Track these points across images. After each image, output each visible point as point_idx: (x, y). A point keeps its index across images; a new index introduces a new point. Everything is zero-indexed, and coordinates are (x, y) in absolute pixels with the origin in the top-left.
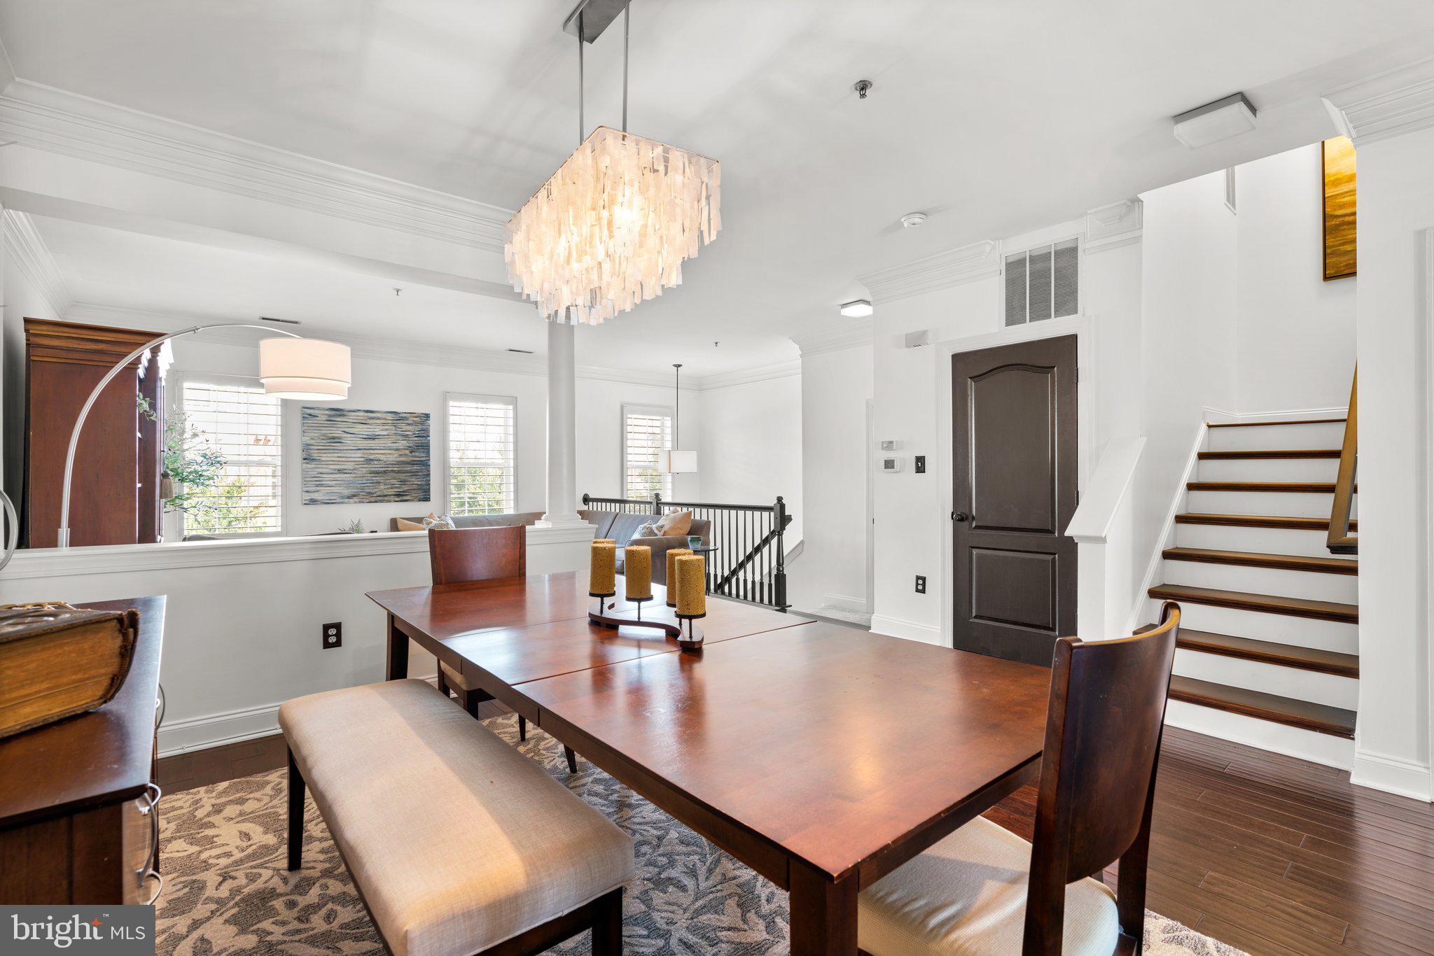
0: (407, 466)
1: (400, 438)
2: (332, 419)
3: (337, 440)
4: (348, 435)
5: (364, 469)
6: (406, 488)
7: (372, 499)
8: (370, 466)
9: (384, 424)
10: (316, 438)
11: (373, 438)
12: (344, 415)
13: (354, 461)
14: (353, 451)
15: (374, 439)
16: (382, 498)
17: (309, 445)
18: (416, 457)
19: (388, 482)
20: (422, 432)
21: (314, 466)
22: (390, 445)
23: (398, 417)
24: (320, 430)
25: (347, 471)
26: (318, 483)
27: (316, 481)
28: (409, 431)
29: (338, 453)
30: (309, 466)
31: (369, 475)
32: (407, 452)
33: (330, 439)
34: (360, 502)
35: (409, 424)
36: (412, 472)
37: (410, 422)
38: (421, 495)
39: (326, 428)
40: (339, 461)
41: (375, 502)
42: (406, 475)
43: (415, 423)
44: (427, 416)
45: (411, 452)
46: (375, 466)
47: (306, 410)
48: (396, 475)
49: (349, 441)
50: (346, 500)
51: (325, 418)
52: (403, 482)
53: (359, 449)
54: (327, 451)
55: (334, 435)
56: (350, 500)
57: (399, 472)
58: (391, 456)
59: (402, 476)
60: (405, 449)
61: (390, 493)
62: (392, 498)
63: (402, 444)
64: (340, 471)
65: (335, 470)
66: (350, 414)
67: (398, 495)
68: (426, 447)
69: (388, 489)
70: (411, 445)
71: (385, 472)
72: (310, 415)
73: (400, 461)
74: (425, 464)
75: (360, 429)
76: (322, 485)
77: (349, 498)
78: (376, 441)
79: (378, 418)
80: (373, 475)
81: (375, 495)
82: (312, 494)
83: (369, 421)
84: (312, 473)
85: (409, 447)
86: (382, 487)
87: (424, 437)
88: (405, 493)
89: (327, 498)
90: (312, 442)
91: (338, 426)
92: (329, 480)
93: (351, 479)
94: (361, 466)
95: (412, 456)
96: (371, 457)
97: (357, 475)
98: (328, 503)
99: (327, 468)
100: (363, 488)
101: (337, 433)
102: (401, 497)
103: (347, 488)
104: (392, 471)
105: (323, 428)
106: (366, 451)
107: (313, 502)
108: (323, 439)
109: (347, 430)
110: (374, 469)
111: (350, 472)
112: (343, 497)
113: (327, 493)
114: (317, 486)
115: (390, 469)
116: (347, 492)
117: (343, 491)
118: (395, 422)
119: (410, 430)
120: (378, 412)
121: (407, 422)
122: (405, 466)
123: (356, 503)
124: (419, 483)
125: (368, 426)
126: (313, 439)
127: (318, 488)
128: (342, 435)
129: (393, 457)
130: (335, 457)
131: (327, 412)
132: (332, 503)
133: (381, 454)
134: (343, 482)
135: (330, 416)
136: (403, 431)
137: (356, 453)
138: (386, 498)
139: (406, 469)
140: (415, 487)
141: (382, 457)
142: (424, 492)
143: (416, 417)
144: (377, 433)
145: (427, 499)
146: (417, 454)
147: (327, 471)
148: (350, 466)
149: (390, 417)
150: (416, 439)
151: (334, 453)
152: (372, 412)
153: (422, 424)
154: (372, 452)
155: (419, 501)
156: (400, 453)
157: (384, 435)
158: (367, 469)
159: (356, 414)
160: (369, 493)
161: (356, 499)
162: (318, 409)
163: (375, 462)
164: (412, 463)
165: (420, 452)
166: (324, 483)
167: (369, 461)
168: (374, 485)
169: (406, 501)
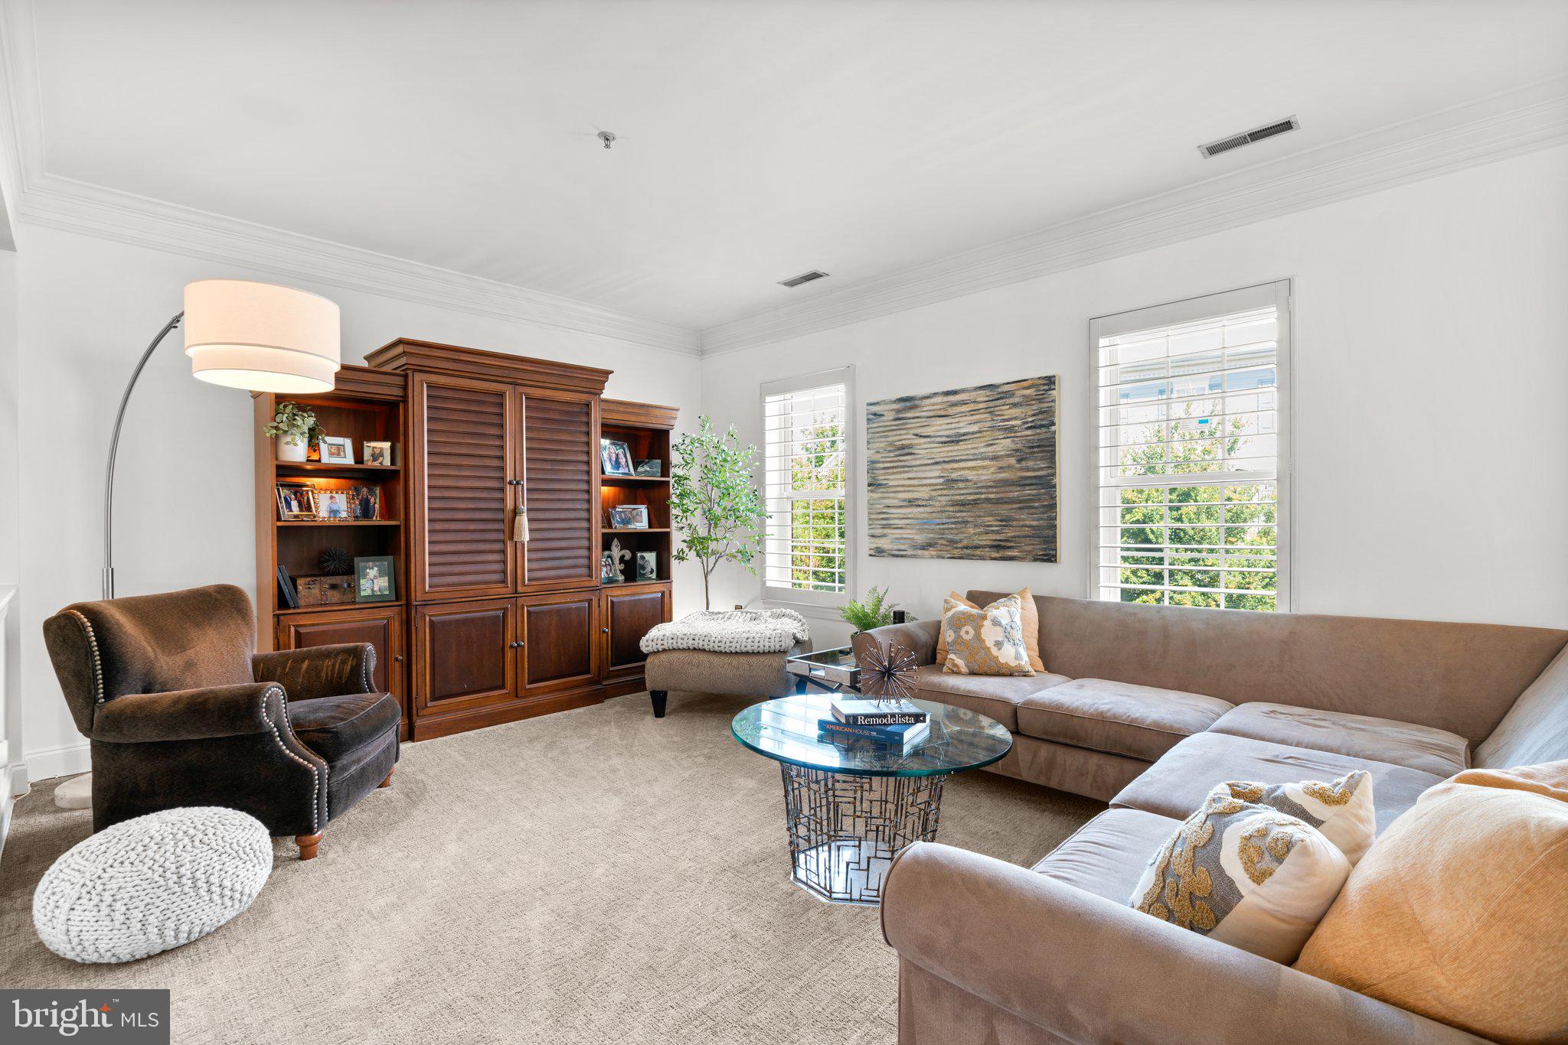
0: (1014, 488)
1: (1000, 434)
2: (901, 416)
3: (907, 451)
4: (923, 440)
5: (943, 498)
6: (1010, 533)
7: (956, 552)
8: (951, 492)
9: (973, 412)
10: (881, 450)
11: (955, 440)
12: (914, 407)
13: (930, 485)
14: (928, 468)
15: (958, 442)
16: (969, 552)
17: (873, 462)
18: (1028, 469)
19: (980, 520)
20: (1040, 417)
21: (880, 495)
22: (983, 450)
23: (997, 394)
24: (886, 437)
25: (920, 503)
26: (884, 522)
27: (882, 519)
28: (1015, 418)
29: (907, 472)
30: (875, 495)
31: (952, 509)
32: (1012, 461)
33: (899, 449)
34: (939, 557)
35: (1015, 405)
36: (1020, 502)
37: (1016, 400)
38: (1039, 549)
39: (895, 433)
40: (910, 486)
41: (960, 558)
42: (1010, 506)
43: (1027, 401)
44: (1050, 381)
45: (1019, 461)
46: (963, 493)
47: (870, 407)
48: (994, 507)
49: (925, 451)
50: (920, 552)
51: (891, 416)
52: (1006, 521)
53: (937, 463)
54: (895, 470)
55: (903, 442)
56: (926, 553)
57: (998, 502)
58: (985, 472)
59: (1004, 510)
60: (1009, 456)
61: (985, 543)
62: (987, 552)
63: (1005, 445)
64: (912, 503)
65: (904, 500)
66: (927, 401)
67: (997, 547)
68: (1047, 448)
69: (980, 534)
70: (1019, 446)
71: (975, 502)
72: (875, 414)
73: (1000, 481)
74: (1047, 484)
75: (940, 428)
76: (888, 526)
77: (923, 548)
78: (962, 446)
79: (964, 403)
80: (957, 508)
81: (960, 545)
82: (877, 540)
83: (951, 411)
84: (878, 506)
85: (1017, 450)
86: (972, 531)
87: (1042, 426)
88: (1009, 544)
89: (895, 547)
90: (878, 457)
91: (908, 426)
92: (898, 518)
93: (926, 515)
94: (939, 492)
95: (1022, 469)
96: (954, 475)
97: (935, 509)
98: (897, 556)
99: (894, 498)
100: (942, 532)
101: (907, 438)
102: (1001, 550)
103: (922, 531)
104: (988, 500)
105: (890, 433)
106: (947, 466)
107: (879, 552)
108: (890, 451)
109: (919, 431)
110: (959, 498)
111: (924, 503)
112: (915, 547)
113: (896, 539)
114: (884, 527)
115: (983, 496)
116: (921, 538)
117: (916, 537)
118: (991, 404)
119: (1015, 415)
120: (963, 391)
121: (1009, 401)
122: (1007, 489)
123: (932, 557)
124: (1035, 523)
125: (949, 420)
126: (878, 452)
127: (886, 531)
128: (913, 442)
129: (987, 474)
130: (904, 479)
131: (895, 406)
132: (902, 556)
133: (968, 468)
134: (917, 521)
135: (898, 411)
136: (1004, 420)
137: (931, 470)
138: (978, 552)
139: (1011, 495)
140: (1027, 531)
141: (970, 475)
142: (1045, 542)
143: (1028, 388)
144: (962, 431)
145: (1050, 557)
146: (1030, 464)
147: (895, 502)
148: (922, 493)
149: (982, 396)
150: (1029, 432)
151: (904, 472)
152: (954, 393)
153: (1041, 401)
154: (956, 465)
155: (1035, 560)
156: (1001, 463)
157: (973, 433)
158: (947, 498)
159: (932, 401)
160: (952, 541)
161: (932, 552)
162: (884, 402)
163: (961, 485)
164: (1022, 483)
165: (1036, 459)
166: (891, 522)
167: (950, 483)
168: (958, 526)
169: (1011, 558)
